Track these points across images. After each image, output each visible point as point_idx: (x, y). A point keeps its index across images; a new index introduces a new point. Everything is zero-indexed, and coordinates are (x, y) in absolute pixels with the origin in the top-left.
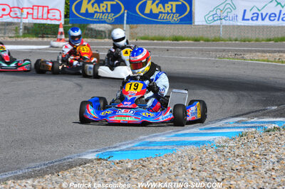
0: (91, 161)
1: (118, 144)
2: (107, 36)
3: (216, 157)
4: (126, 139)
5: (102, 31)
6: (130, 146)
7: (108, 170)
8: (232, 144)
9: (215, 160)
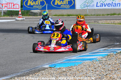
0: (47, 68)
1: (56, 61)
2: (39, 15)
3: (100, 65)
4: (59, 59)
5: (36, 13)
6: (62, 61)
7: (56, 72)
8: (104, 59)
9: (100, 66)
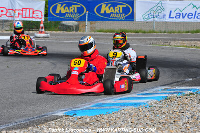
0: (61, 117)
1: (80, 105)
3: (148, 114)
4: (86, 102)
6: (88, 107)
7: (73, 124)
8: (160, 105)
9: (148, 116)
